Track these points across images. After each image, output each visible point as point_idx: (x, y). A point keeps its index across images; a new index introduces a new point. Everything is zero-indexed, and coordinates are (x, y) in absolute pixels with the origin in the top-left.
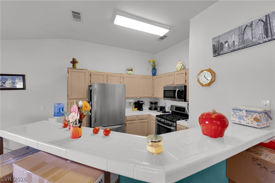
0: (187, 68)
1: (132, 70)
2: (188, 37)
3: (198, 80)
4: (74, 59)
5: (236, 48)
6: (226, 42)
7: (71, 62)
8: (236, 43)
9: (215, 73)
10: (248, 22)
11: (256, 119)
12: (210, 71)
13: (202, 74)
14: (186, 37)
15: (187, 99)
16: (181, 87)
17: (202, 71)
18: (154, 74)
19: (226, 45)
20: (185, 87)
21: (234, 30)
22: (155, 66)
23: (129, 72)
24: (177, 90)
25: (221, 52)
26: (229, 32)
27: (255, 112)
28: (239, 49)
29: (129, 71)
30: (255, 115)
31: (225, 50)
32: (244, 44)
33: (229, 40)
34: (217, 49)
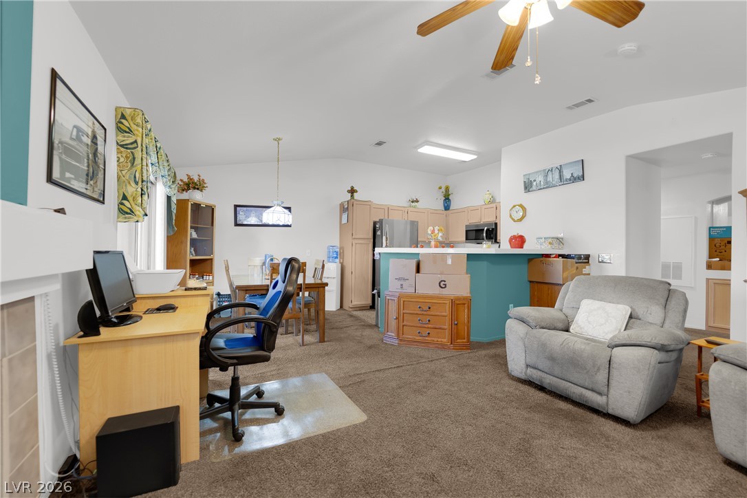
0: (497, 201)
1: (417, 201)
2: (500, 160)
3: (511, 216)
4: (352, 188)
5: (542, 187)
6: (535, 181)
7: (348, 191)
8: (542, 183)
9: (525, 208)
10: (549, 167)
11: (550, 243)
12: (521, 206)
13: (514, 209)
14: (498, 160)
15: (498, 239)
16: (491, 224)
17: (514, 206)
18: (447, 208)
19: (535, 183)
20: (496, 224)
21: (540, 171)
22: (449, 195)
23: (414, 204)
24: (486, 228)
25: (531, 189)
26: (537, 172)
27: (549, 238)
28: (544, 188)
29: (412, 202)
30: (550, 240)
31: (534, 188)
32: (548, 186)
33: (537, 180)
34: (528, 187)
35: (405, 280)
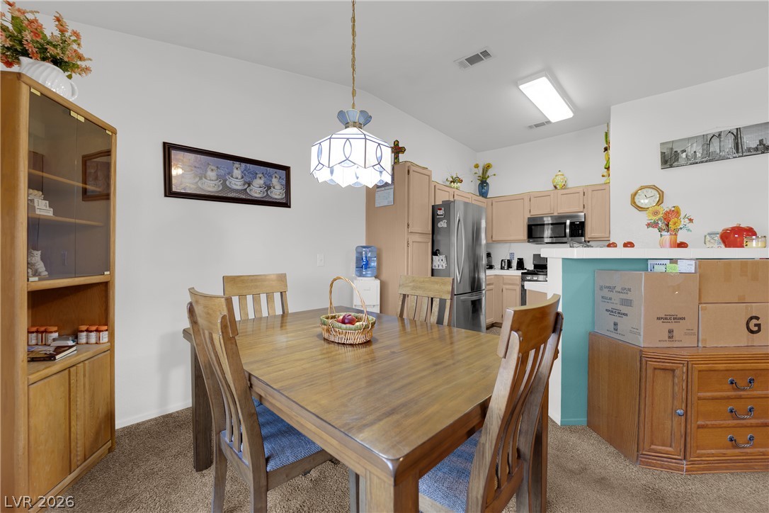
3: (633, 201)
5: (698, 160)
6: (684, 151)
8: (699, 155)
9: (663, 191)
10: (715, 131)
12: (655, 188)
13: (639, 193)
17: (641, 189)
19: (684, 155)
21: (697, 137)
23: (456, 185)
24: (568, 222)
26: (689, 139)
28: (702, 162)
29: (453, 182)
31: (681, 161)
32: (710, 157)
33: (688, 150)
34: (669, 159)
35: (678, 319)
